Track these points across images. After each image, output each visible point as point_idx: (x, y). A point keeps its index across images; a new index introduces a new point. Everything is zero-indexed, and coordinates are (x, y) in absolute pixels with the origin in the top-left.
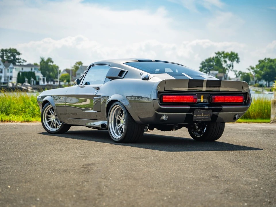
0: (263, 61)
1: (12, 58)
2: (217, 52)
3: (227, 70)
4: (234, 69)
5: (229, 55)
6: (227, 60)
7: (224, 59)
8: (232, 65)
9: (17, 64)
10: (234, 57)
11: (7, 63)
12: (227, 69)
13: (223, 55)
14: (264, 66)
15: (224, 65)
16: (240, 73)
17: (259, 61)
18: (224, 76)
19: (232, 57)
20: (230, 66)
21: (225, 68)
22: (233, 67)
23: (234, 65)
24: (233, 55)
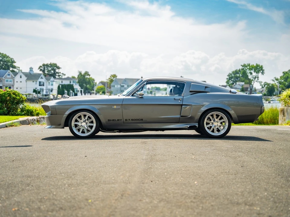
0: (287, 73)
1: (52, 71)
2: (243, 65)
3: (253, 82)
4: (259, 80)
5: (255, 67)
6: (252, 71)
7: (250, 71)
8: (257, 77)
9: (57, 77)
10: (259, 69)
11: (48, 77)
12: (252, 80)
13: (248, 67)
14: (288, 77)
15: (250, 77)
16: (266, 84)
17: (283, 73)
18: (250, 87)
19: (258, 69)
20: (256, 77)
21: (250, 79)
22: (259, 78)
23: (259, 76)
24: (258, 68)
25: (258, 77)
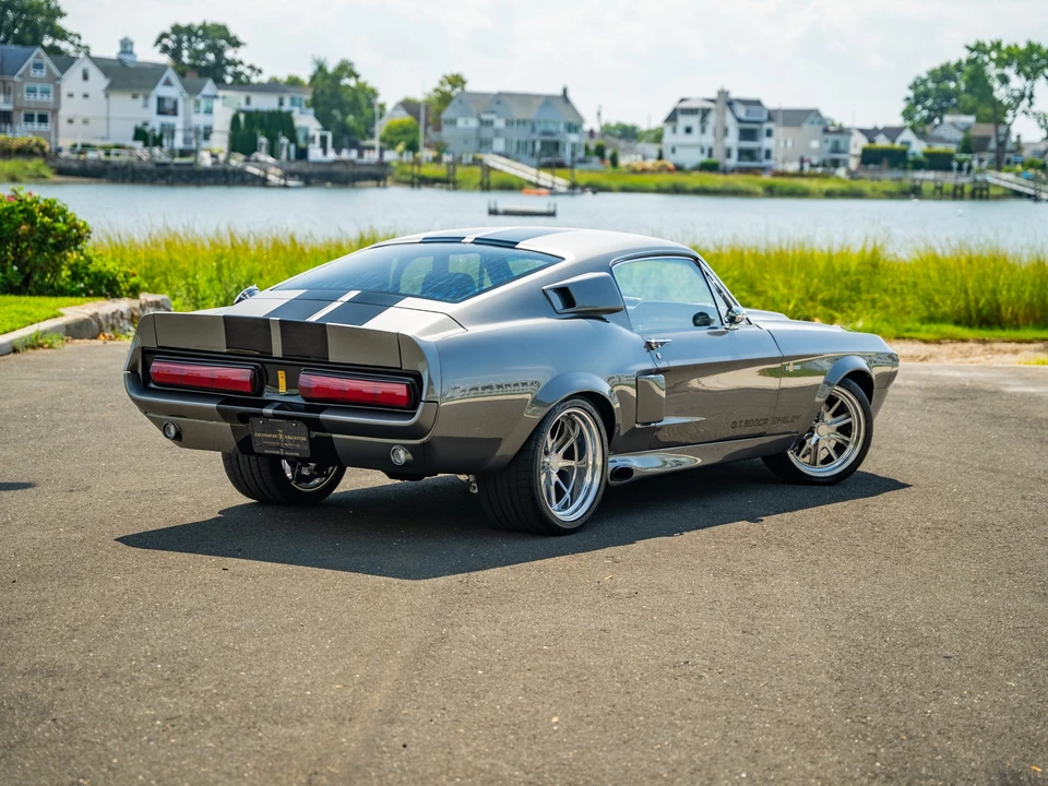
1: (211, 57)
2: (972, 44)
3: (1010, 112)
4: (1035, 108)
5: (1021, 53)
6: (1010, 72)
7: (999, 71)
8: (1027, 93)
9: (229, 79)
10: (1038, 60)
11: (192, 77)
12: (1009, 106)
13: (994, 55)
15: (1000, 93)
18: (998, 135)
19: (1032, 60)
20: (1022, 96)
21: (1000, 102)
22: (1033, 100)
23: (1036, 93)
24: (1035, 56)
25: (1031, 96)
